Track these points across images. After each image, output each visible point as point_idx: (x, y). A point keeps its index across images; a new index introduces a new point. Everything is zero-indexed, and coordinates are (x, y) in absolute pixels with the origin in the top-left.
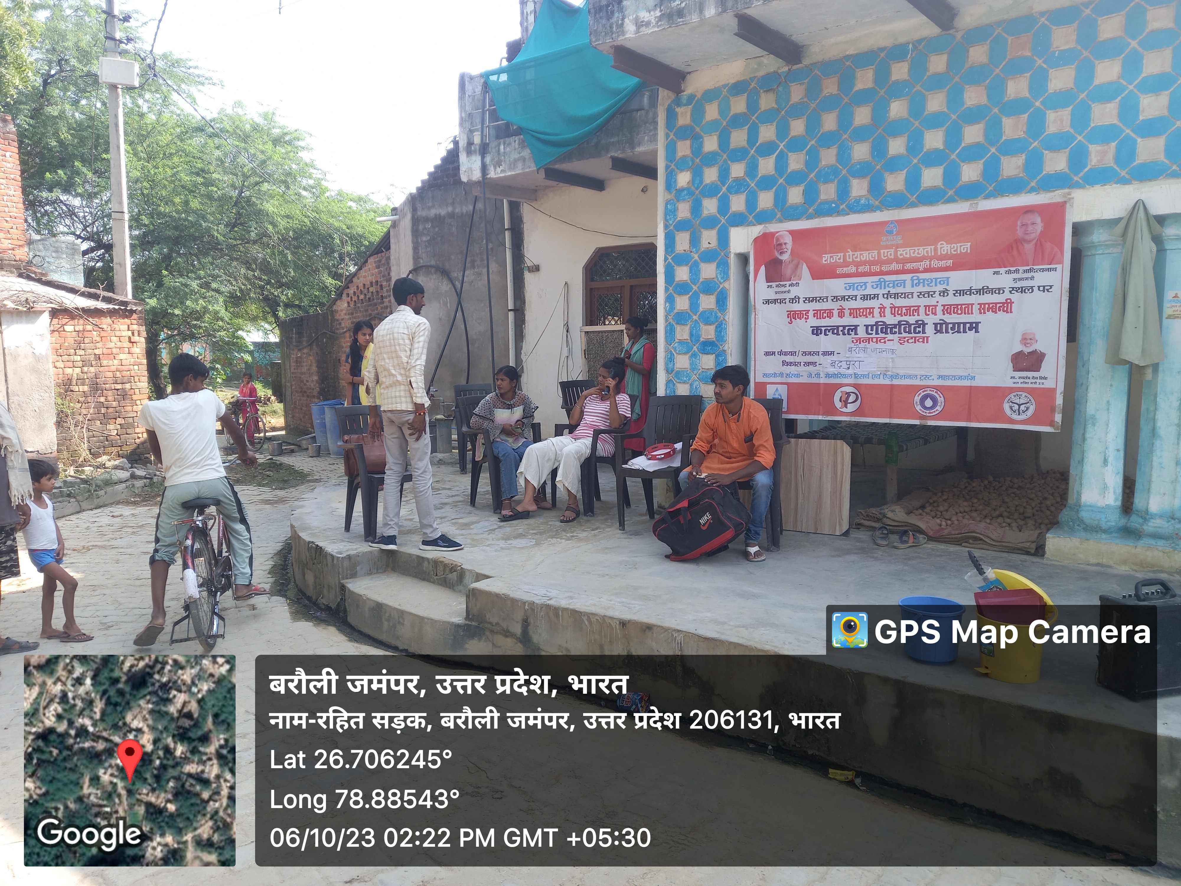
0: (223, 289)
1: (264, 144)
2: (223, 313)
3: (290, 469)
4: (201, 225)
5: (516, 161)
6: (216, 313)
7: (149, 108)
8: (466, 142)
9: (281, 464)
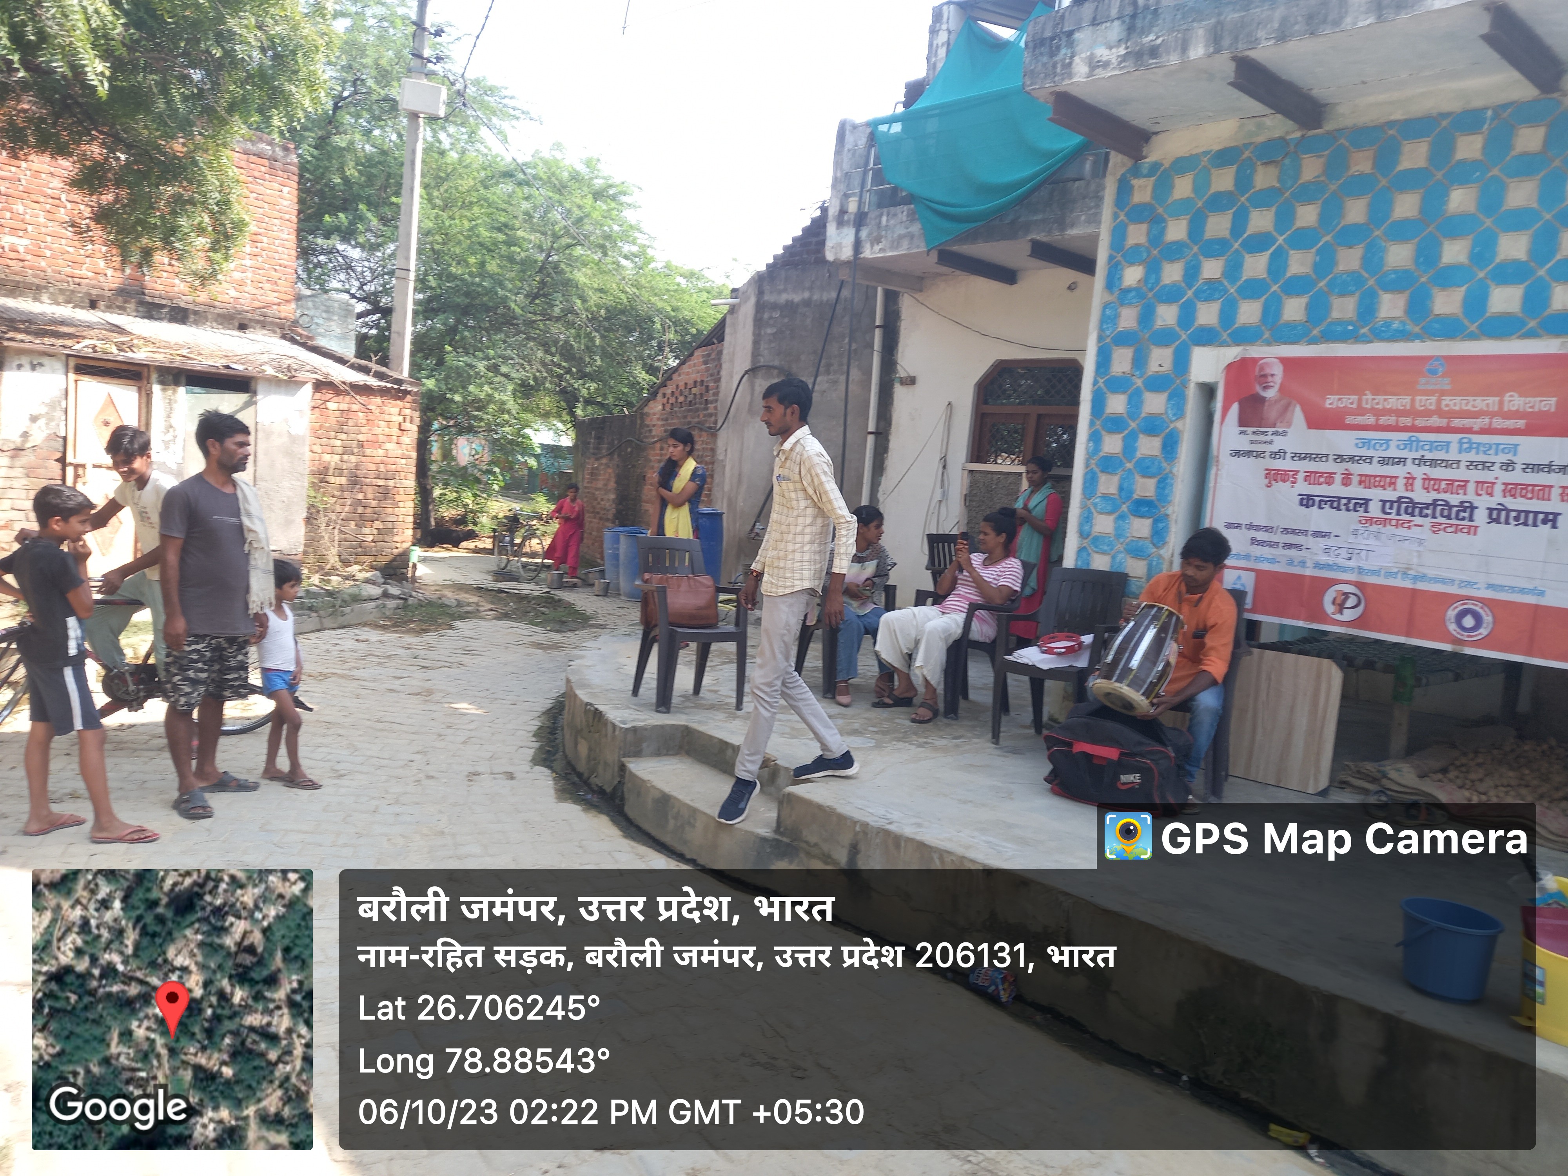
0: (514, 375)
1: (582, 197)
2: (511, 405)
3: (569, 606)
4: (496, 293)
5: (901, 237)
6: (503, 403)
7: (452, 144)
8: (838, 208)
9: (559, 600)
